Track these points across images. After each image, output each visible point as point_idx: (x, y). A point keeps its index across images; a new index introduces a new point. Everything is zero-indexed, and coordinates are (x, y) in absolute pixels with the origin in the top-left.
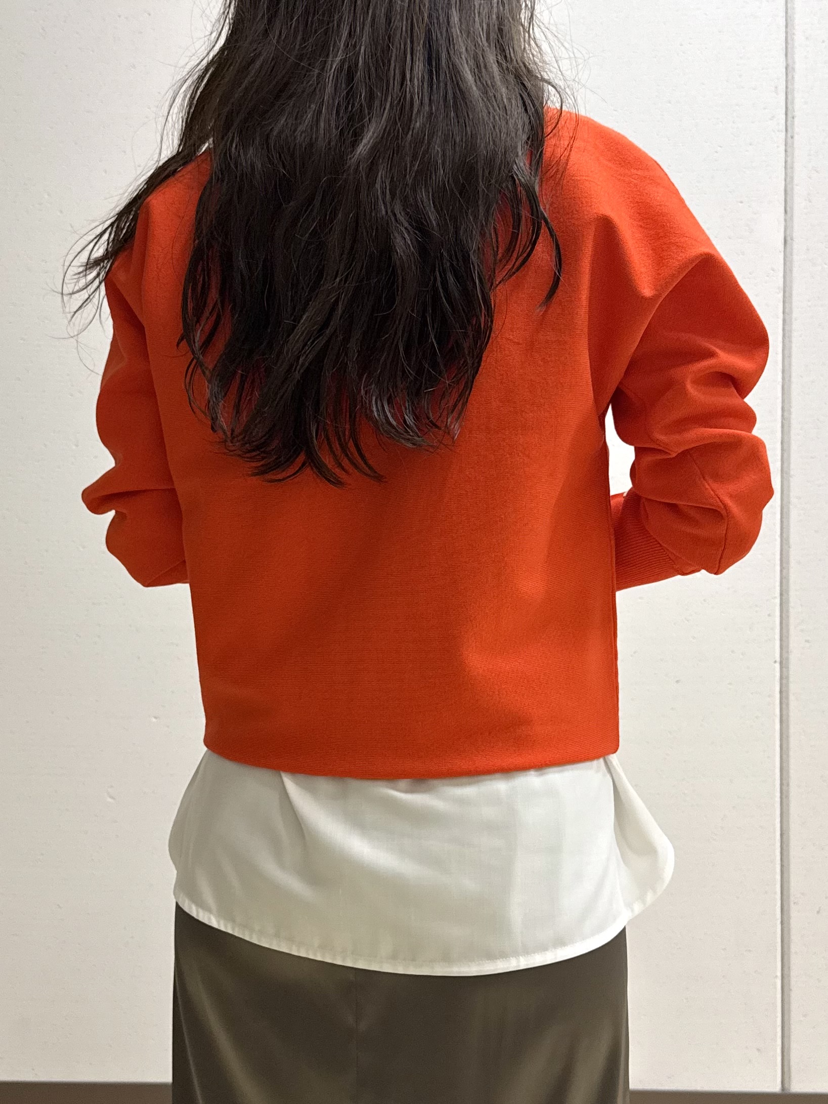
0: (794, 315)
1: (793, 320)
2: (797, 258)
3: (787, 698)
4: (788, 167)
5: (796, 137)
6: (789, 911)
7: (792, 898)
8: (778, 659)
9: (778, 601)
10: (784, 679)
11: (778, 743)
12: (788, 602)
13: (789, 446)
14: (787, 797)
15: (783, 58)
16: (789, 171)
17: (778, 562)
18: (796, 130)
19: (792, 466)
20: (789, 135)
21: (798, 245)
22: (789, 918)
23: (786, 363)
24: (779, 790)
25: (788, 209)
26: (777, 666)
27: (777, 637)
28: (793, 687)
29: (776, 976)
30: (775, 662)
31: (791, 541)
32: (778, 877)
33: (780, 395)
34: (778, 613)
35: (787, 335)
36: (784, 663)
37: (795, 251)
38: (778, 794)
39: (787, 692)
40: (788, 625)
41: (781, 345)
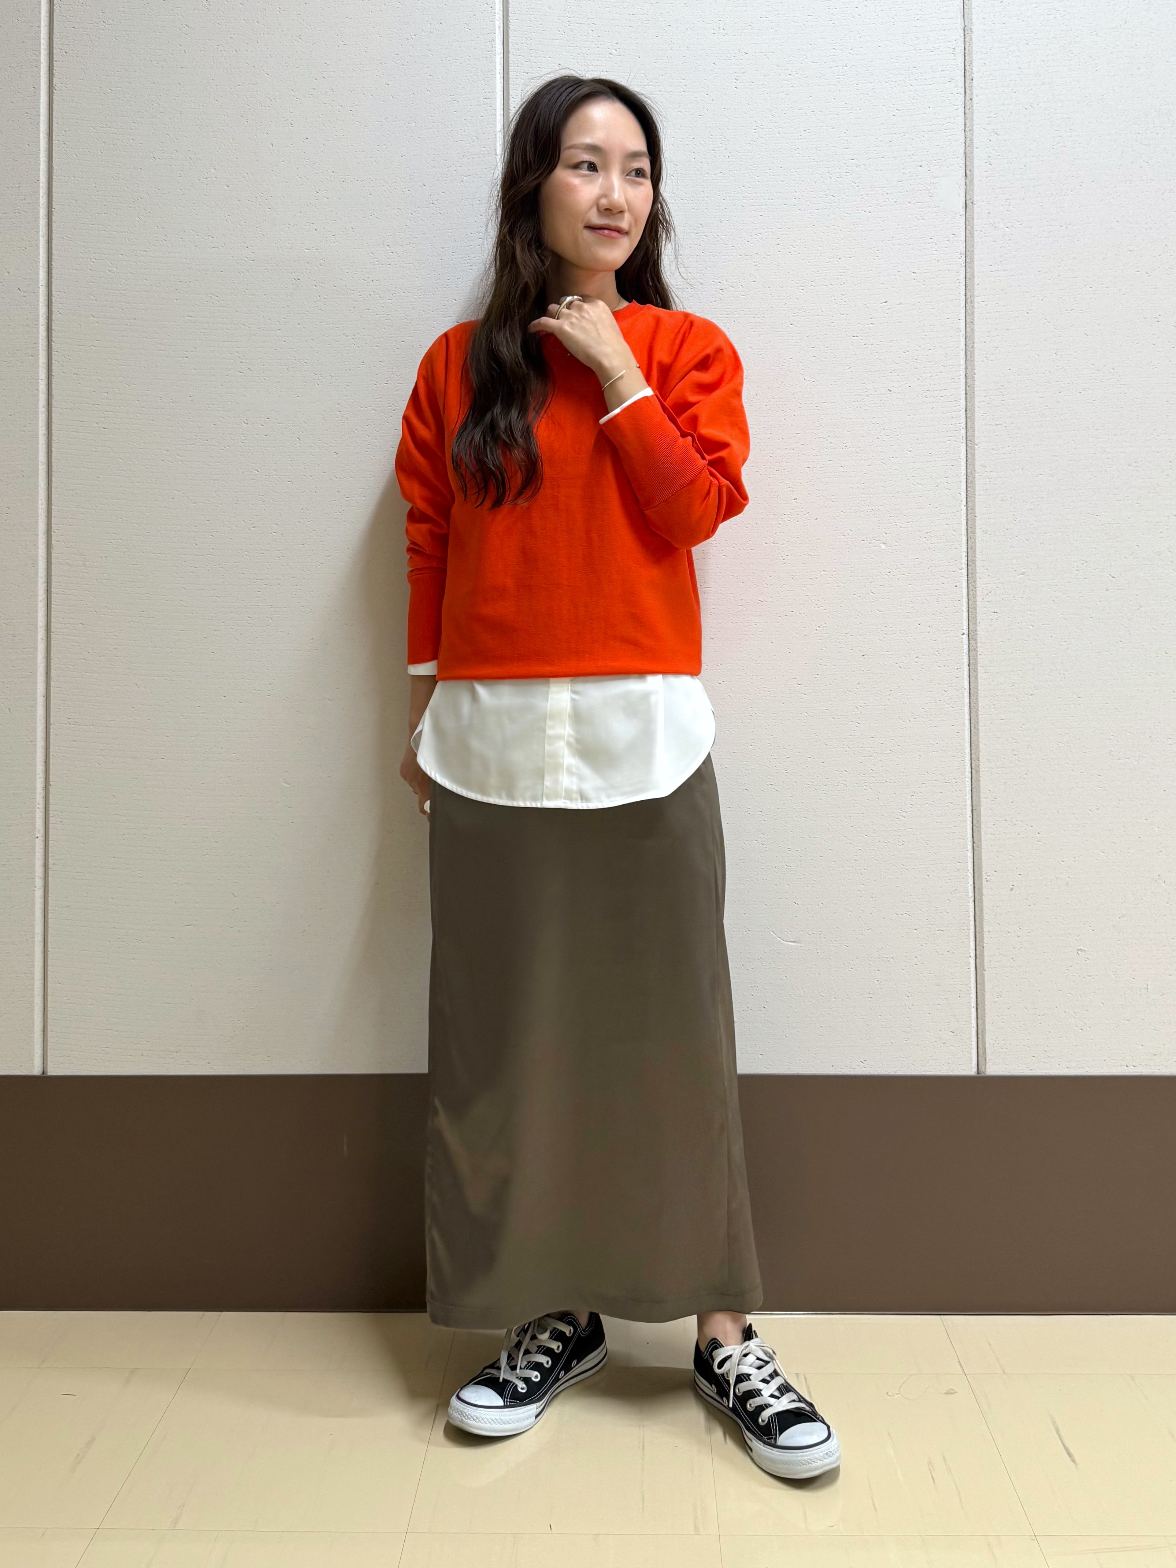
0: (976, 281)
1: (976, 286)
2: (978, 224)
3: (976, 670)
4: (967, 129)
5: (975, 98)
6: (981, 889)
7: (984, 876)
8: (966, 632)
9: (964, 571)
10: (972, 651)
11: (967, 717)
12: (974, 573)
13: (973, 414)
14: (978, 772)
15: (960, 20)
16: (968, 134)
17: (964, 532)
18: (975, 92)
19: (976, 433)
20: (968, 98)
21: (978, 209)
22: (981, 894)
23: (968, 329)
24: (969, 765)
25: (968, 172)
26: (965, 637)
27: (965, 608)
28: (982, 660)
29: (970, 957)
30: (963, 634)
31: (977, 510)
32: (970, 854)
33: (963, 362)
34: (965, 584)
35: (969, 301)
36: (971, 636)
37: (976, 216)
38: (968, 769)
39: (976, 664)
40: (975, 597)
41: (963, 311)
